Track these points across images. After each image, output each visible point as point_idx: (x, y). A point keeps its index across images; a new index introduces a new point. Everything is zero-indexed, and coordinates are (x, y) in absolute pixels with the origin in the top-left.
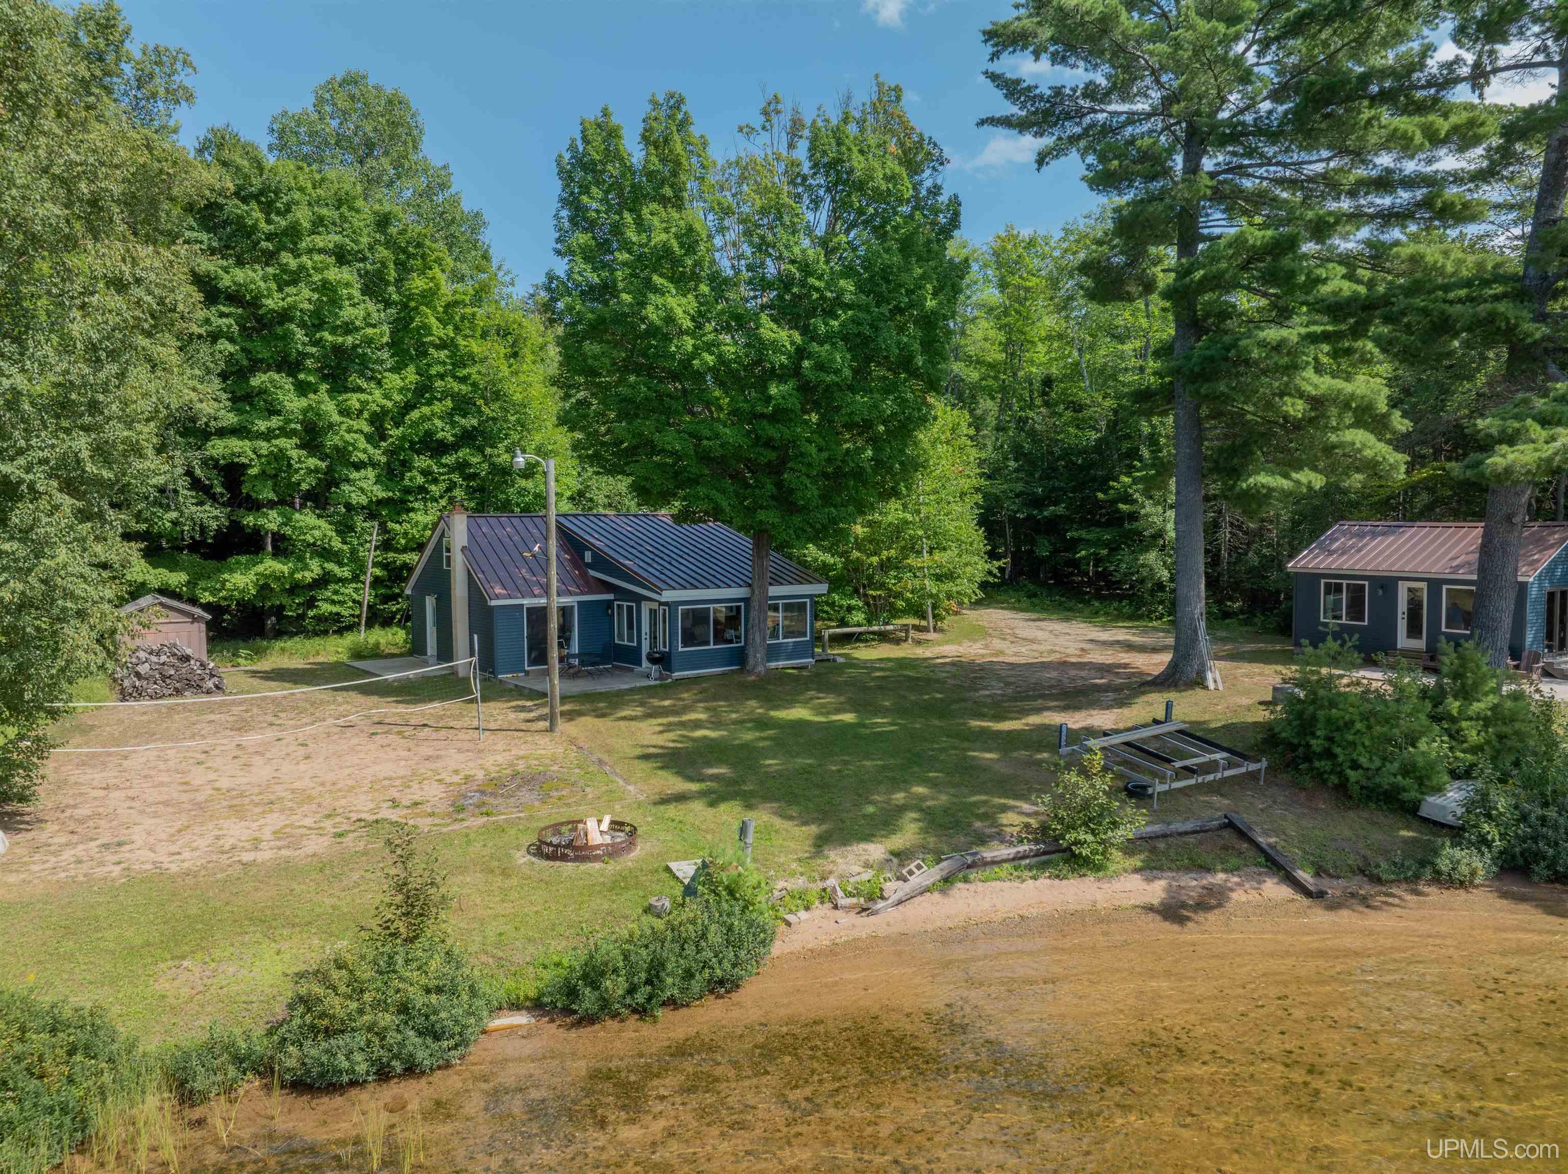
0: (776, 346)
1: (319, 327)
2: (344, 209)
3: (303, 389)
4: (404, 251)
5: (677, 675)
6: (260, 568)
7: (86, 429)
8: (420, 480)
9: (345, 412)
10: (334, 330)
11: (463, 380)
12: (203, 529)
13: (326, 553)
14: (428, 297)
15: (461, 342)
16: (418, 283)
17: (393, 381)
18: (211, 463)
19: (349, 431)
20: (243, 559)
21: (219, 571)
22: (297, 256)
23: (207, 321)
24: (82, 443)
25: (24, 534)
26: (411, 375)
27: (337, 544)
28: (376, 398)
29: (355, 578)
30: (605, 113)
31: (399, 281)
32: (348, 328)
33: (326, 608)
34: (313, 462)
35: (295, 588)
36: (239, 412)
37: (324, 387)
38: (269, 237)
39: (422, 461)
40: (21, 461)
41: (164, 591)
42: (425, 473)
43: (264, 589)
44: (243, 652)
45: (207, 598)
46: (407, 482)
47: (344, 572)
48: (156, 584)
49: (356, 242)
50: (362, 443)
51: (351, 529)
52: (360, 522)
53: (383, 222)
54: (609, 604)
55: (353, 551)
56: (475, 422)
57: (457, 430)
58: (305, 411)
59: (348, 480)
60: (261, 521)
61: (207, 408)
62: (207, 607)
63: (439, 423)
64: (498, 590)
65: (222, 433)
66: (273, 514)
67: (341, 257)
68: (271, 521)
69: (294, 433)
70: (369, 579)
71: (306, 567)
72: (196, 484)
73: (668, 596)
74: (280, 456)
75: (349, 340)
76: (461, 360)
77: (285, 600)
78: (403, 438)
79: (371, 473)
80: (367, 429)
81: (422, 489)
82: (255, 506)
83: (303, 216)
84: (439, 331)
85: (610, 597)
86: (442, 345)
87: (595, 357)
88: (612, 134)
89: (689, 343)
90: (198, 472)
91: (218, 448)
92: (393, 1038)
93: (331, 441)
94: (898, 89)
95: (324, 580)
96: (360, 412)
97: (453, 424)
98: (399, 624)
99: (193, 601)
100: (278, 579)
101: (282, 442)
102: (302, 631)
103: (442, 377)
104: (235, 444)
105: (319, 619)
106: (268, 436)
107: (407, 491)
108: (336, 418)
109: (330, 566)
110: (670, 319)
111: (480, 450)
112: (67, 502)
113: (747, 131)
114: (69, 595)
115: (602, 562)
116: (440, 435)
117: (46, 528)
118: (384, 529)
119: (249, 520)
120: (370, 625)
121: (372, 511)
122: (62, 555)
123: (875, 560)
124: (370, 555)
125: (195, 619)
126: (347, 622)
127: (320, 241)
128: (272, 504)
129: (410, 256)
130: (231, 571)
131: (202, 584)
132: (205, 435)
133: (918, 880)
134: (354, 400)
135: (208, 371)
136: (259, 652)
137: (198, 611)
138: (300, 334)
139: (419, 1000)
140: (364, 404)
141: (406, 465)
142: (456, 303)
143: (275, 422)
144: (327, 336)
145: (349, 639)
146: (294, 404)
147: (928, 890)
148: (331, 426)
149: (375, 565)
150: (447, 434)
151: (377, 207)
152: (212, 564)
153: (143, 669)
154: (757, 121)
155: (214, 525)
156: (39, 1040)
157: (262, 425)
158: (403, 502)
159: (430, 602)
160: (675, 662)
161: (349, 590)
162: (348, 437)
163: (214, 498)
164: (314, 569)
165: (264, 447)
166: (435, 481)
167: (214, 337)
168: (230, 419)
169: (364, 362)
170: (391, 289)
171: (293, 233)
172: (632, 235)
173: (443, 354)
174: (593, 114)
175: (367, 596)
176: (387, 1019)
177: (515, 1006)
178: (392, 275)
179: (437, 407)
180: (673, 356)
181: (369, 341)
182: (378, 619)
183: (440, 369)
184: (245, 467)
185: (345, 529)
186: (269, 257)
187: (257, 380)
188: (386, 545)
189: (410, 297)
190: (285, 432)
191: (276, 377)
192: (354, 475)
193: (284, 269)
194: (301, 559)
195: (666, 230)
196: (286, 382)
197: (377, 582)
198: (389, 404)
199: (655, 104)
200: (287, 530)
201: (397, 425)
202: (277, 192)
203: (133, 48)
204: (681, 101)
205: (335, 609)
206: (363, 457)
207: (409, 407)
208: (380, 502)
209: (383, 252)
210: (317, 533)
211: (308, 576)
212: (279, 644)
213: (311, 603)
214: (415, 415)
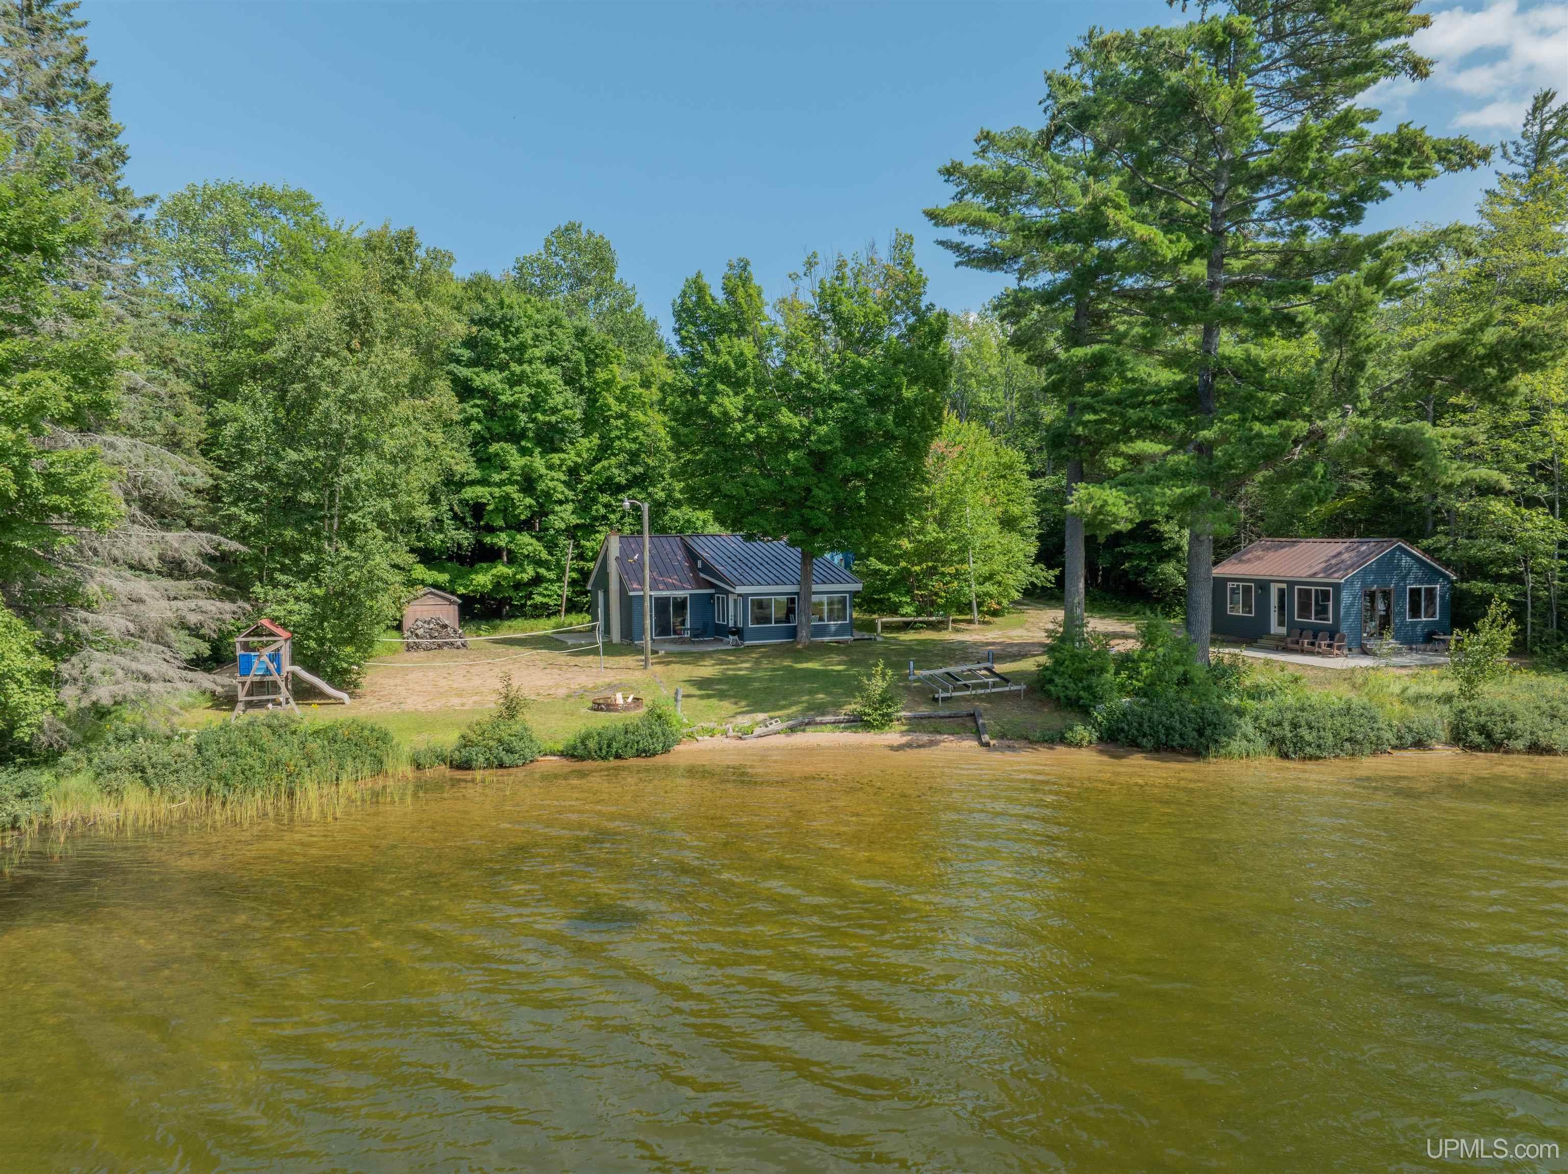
0: (790, 428)
1: (535, 410)
2: (553, 328)
3: (523, 452)
4: (593, 351)
5: (747, 643)
6: (494, 571)
7: (389, 496)
8: (603, 511)
9: (550, 467)
10: (544, 412)
11: (634, 440)
12: (460, 546)
13: (539, 563)
14: (608, 384)
15: (632, 414)
16: (601, 375)
17: (584, 443)
18: (463, 503)
19: (552, 480)
20: (485, 565)
21: (470, 573)
22: (521, 364)
23: (464, 411)
24: (387, 504)
25: (361, 549)
26: (595, 440)
27: (544, 555)
28: (571, 457)
29: (559, 579)
30: (699, 276)
31: (590, 373)
32: (554, 411)
33: (538, 599)
34: (529, 501)
35: (518, 586)
36: (484, 469)
37: (538, 450)
38: (505, 351)
39: (605, 498)
40: (360, 513)
41: (435, 586)
42: (606, 506)
43: (497, 585)
44: (483, 627)
45: (461, 590)
46: (594, 513)
47: (552, 575)
48: (430, 581)
49: (560, 350)
50: (561, 487)
51: (556, 545)
52: (562, 541)
53: (581, 333)
54: (711, 596)
55: (558, 561)
56: (641, 470)
57: (629, 476)
58: (523, 468)
59: (553, 512)
60: (495, 540)
61: (460, 469)
62: (459, 596)
63: (616, 471)
64: (635, 586)
65: (472, 483)
66: (503, 535)
67: (551, 360)
68: (502, 540)
69: (517, 482)
70: (566, 579)
71: (524, 571)
72: (455, 517)
73: (740, 590)
74: (507, 498)
75: (553, 419)
76: (631, 426)
77: (511, 593)
78: (592, 482)
79: (570, 507)
80: (563, 478)
81: (604, 517)
82: (491, 529)
83: (527, 336)
84: (616, 407)
85: (712, 591)
86: (619, 416)
87: (686, 436)
88: (701, 290)
89: (739, 427)
90: (456, 508)
91: (469, 493)
92: (495, 751)
93: (541, 486)
94: (910, 237)
95: (537, 580)
96: (560, 466)
97: (627, 471)
98: (587, 611)
99: (453, 593)
100: (505, 578)
101: (508, 489)
102: (524, 615)
103: (619, 438)
104: (479, 490)
105: (535, 606)
106: (500, 484)
107: (595, 519)
108: (543, 471)
109: (542, 571)
110: (725, 413)
111: (644, 489)
112: (380, 533)
113: (794, 277)
114: (380, 579)
115: (707, 568)
116: (617, 480)
117: (371, 546)
118: (577, 546)
119: (488, 540)
120: (568, 611)
121: (572, 532)
122: (378, 558)
123: (917, 568)
124: (568, 563)
125: (452, 603)
126: (554, 609)
127: (537, 352)
128: (501, 529)
129: (597, 356)
130: (477, 573)
131: (459, 581)
132: (461, 485)
133: (774, 726)
134: (556, 458)
135: (462, 444)
136: (495, 628)
137: (455, 598)
138: (523, 417)
139: (506, 738)
140: (563, 461)
141: (594, 500)
142: (627, 387)
143: (505, 475)
144: (540, 416)
145: (554, 620)
146: (517, 461)
147: (778, 733)
148: (541, 476)
149: (573, 570)
150: (621, 478)
151: (576, 323)
152: (466, 568)
153: (420, 632)
154: (801, 270)
155: (466, 543)
156: (366, 733)
157: (496, 477)
158: (593, 526)
159: (601, 595)
160: (746, 635)
161: (555, 587)
162: (551, 484)
163: (466, 525)
164: (529, 572)
165: (497, 491)
166: (614, 511)
167: (467, 421)
168: (476, 474)
169: (563, 432)
170: (584, 379)
171: (522, 347)
172: (709, 357)
173: (620, 422)
174: (692, 276)
175: (567, 592)
176: (491, 743)
177: (553, 754)
178: (584, 369)
179: (613, 460)
180: (730, 434)
181: (567, 419)
182: (573, 607)
183: (617, 433)
184: (485, 505)
185: (551, 547)
186: (503, 367)
187: (494, 448)
188: (581, 557)
189: (597, 385)
190: (511, 482)
191: (505, 445)
192: (557, 508)
193: (513, 374)
194: (521, 565)
195: (729, 353)
196: (511, 448)
197: (573, 583)
198: (579, 460)
199: (731, 267)
200: (512, 546)
201: (589, 472)
202: (511, 320)
203: (421, 253)
204: (747, 264)
205: (545, 600)
206: (560, 496)
207: (597, 460)
208: (577, 526)
209: (580, 355)
210: (530, 548)
211: (526, 577)
212: (507, 623)
213: (529, 596)
214: (598, 466)
